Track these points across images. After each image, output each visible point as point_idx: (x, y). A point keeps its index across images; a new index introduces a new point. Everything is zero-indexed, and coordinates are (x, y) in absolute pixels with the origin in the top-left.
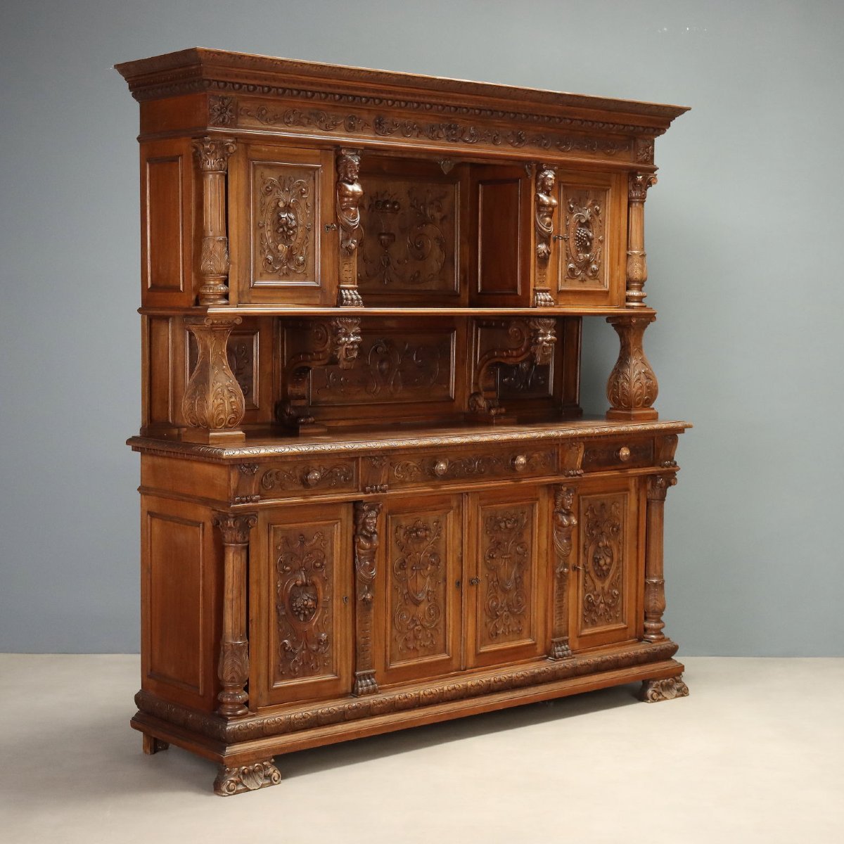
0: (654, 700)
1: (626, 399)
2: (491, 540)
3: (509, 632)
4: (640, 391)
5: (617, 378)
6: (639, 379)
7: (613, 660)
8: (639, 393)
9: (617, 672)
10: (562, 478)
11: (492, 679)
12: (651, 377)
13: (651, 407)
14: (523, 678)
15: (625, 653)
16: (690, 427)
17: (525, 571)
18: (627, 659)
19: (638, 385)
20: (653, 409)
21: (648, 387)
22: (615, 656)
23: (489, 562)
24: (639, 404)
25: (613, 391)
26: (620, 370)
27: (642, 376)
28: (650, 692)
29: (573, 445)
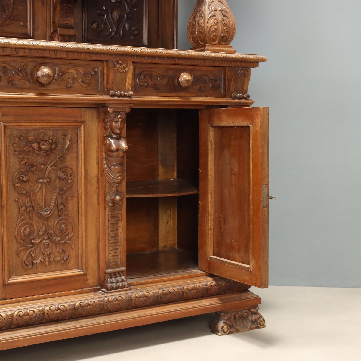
0: (225, 333)
1: (201, 36)
2: (21, 161)
3: (50, 262)
4: (216, 27)
5: (194, 18)
6: (214, 16)
7: (176, 292)
8: (213, 29)
9: (183, 304)
10: (107, 98)
11: (16, 313)
12: (228, 15)
13: (230, 45)
14: (59, 311)
15: (192, 286)
16: (264, 60)
17: (69, 198)
18: (195, 291)
19: (213, 21)
20: (231, 47)
21: (224, 25)
22: (180, 288)
23: (19, 185)
24: (214, 41)
25: (192, 31)
26: (198, 10)
27: (218, 13)
28: (221, 324)
29: (118, 63)
